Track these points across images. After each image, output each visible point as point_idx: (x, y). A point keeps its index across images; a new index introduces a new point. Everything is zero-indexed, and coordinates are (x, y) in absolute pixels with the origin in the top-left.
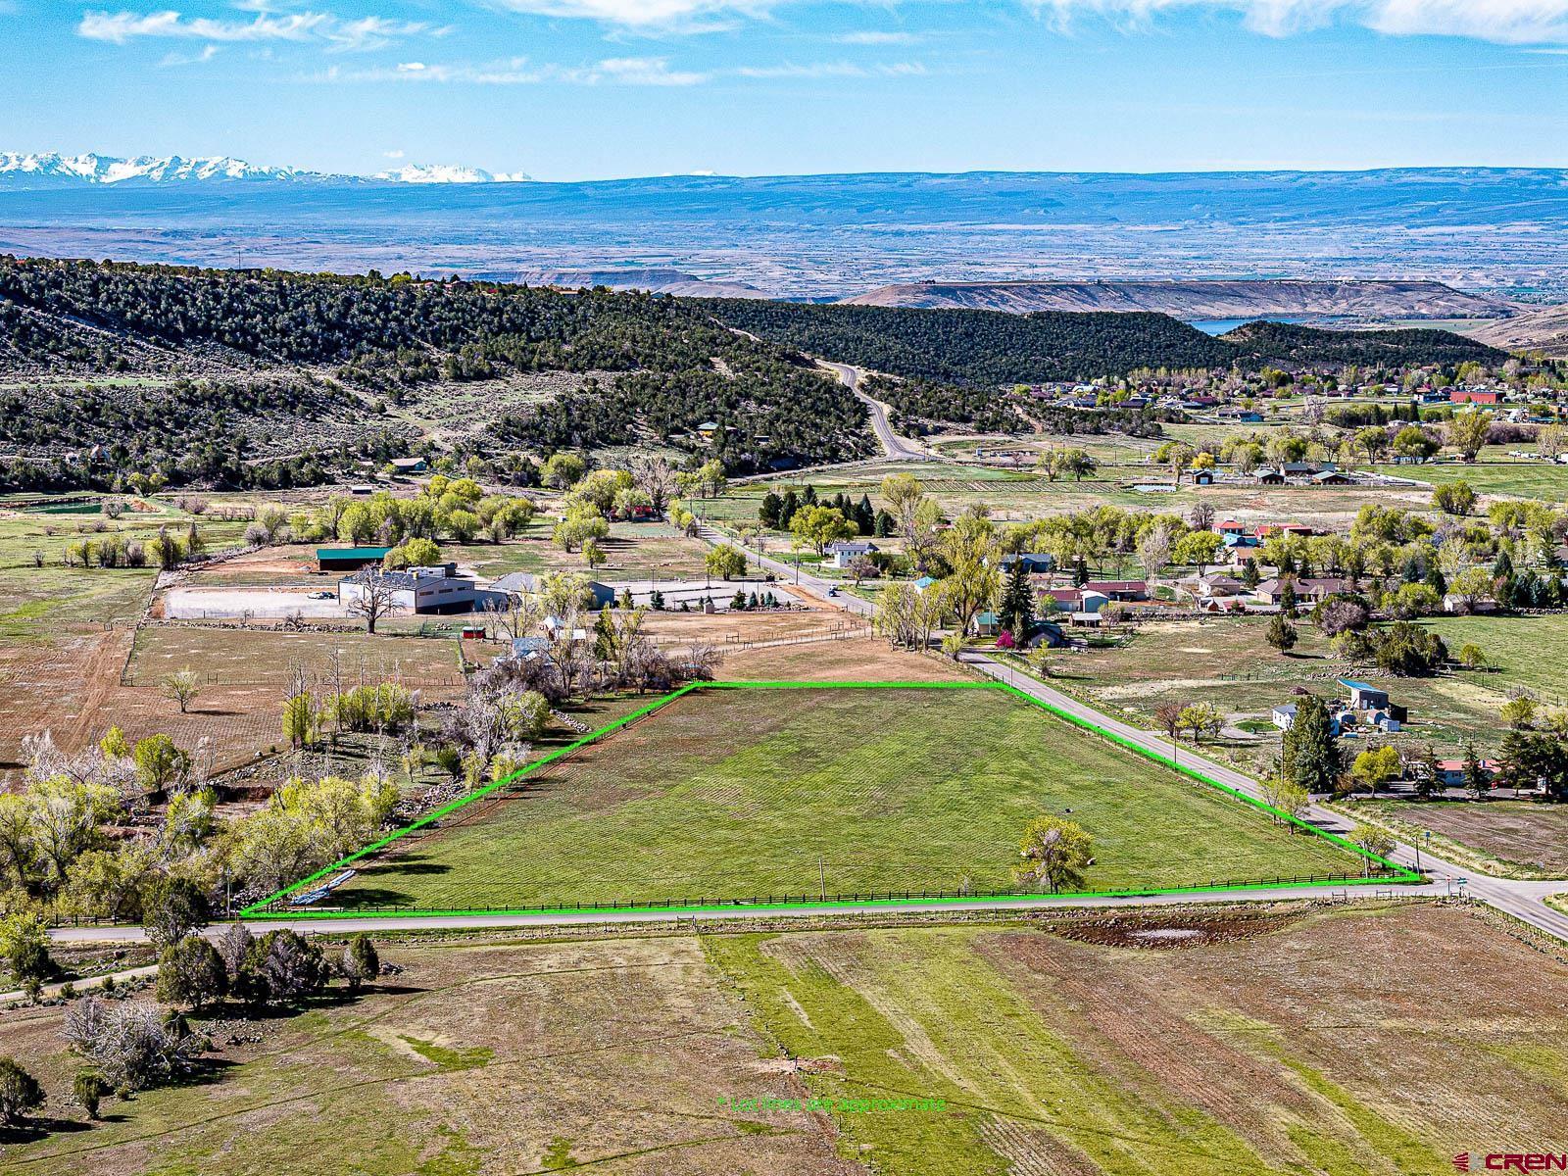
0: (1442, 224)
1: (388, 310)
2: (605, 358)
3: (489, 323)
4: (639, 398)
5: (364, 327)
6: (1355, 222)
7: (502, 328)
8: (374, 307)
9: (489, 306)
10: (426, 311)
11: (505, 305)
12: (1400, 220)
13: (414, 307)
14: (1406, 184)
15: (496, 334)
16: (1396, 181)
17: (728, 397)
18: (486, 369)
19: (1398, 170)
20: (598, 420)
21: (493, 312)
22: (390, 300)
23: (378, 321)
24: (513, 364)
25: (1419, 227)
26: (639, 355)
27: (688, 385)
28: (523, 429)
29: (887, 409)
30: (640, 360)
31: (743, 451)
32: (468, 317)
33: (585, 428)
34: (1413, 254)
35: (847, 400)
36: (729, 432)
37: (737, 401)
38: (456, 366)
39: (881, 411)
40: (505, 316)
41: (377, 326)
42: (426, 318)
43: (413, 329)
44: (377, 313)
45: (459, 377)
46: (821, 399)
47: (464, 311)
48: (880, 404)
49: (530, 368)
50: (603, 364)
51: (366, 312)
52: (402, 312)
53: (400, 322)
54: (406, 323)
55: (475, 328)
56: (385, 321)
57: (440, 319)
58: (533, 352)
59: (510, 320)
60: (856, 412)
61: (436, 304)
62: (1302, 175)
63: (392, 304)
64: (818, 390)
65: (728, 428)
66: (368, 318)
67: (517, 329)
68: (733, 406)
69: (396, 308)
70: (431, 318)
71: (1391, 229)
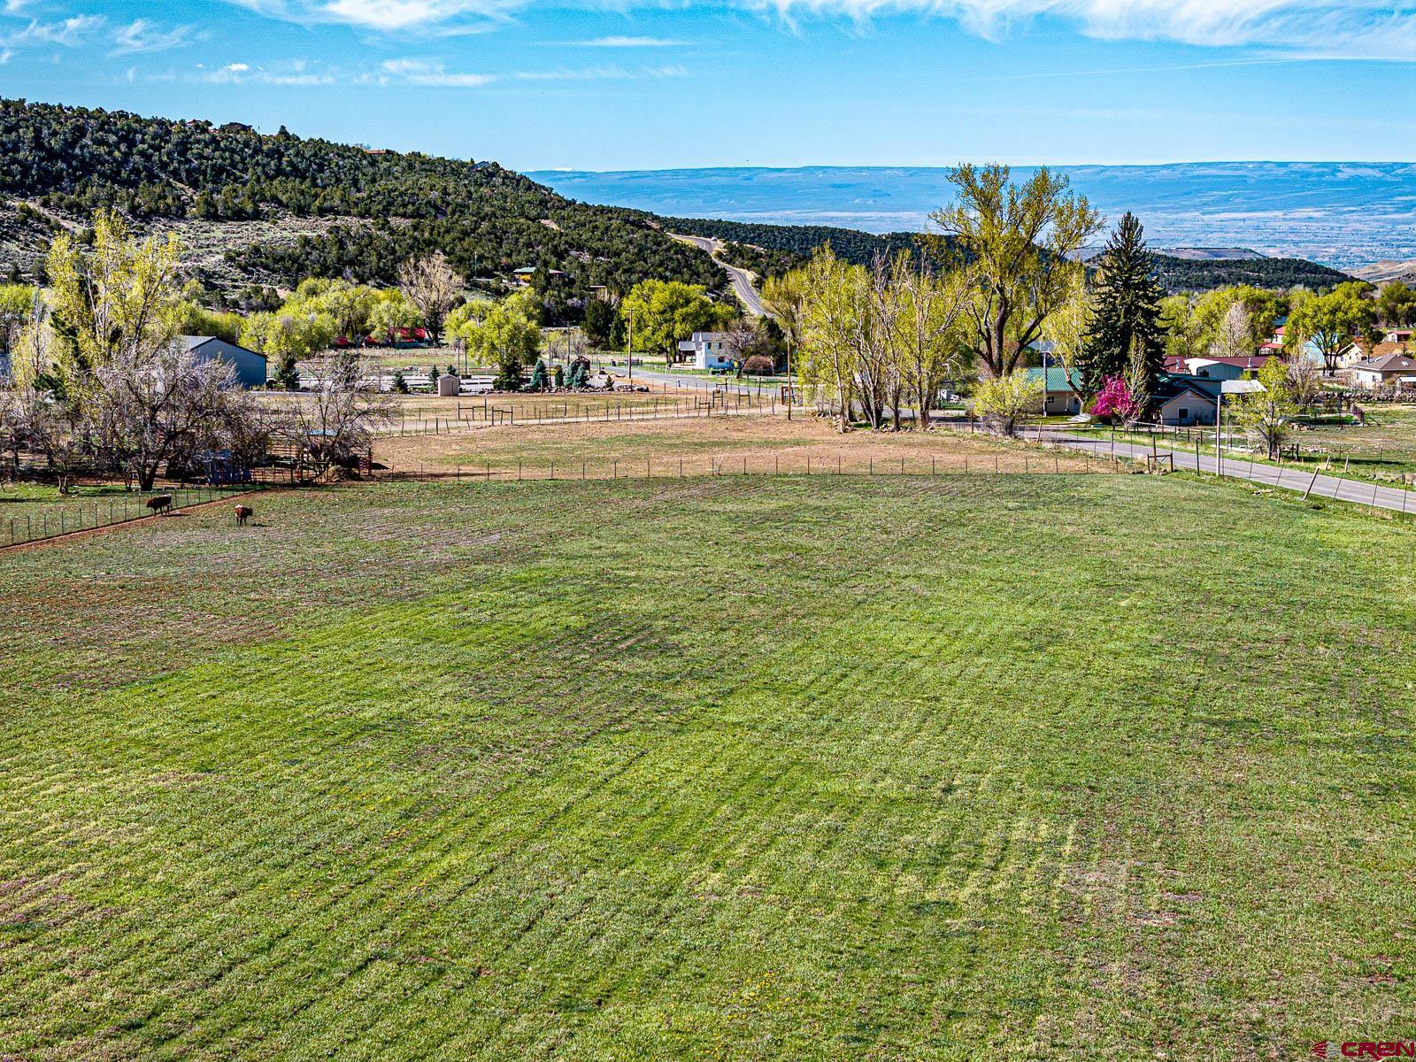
0: (1234, 211)
1: (132, 144)
2: (405, 206)
3: (264, 166)
4: (439, 239)
5: (97, 159)
6: (1155, 210)
7: (279, 171)
8: (112, 138)
9: (265, 148)
10: (183, 146)
11: (287, 149)
12: (1195, 207)
13: (167, 142)
14: (1198, 177)
15: (272, 178)
16: (1190, 174)
17: (555, 247)
18: (249, 208)
19: (1191, 165)
20: (380, 257)
21: (270, 154)
22: (136, 132)
23: (117, 153)
24: (287, 206)
25: (1211, 213)
26: (448, 204)
27: (505, 233)
28: (276, 261)
29: (751, 276)
30: (449, 210)
31: (571, 296)
32: (237, 158)
33: (362, 264)
34: (1210, 236)
35: (703, 263)
36: (552, 276)
37: (566, 251)
38: (210, 203)
39: (744, 277)
40: (285, 159)
41: (115, 159)
42: (183, 153)
43: (164, 166)
44: (117, 145)
45: (212, 216)
46: (671, 259)
47: (233, 151)
48: (742, 270)
49: (309, 213)
50: (401, 210)
51: (102, 142)
52: (151, 146)
53: (148, 158)
54: (155, 158)
55: (245, 170)
56: (127, 155)
57: (200, 156)
58: (316, 196)
59: (290, 163)
60: (714, 275)
61: (198, 142)
62: (1105, 169)
63: (139, 137)
64: (668, 250)
65: (551, 271)
66: (103, 150)
67: (297, 172)
68: (560, 256)
69: (143, 142)
70: (189, 156)
71: (1187, 215)
